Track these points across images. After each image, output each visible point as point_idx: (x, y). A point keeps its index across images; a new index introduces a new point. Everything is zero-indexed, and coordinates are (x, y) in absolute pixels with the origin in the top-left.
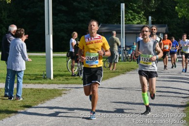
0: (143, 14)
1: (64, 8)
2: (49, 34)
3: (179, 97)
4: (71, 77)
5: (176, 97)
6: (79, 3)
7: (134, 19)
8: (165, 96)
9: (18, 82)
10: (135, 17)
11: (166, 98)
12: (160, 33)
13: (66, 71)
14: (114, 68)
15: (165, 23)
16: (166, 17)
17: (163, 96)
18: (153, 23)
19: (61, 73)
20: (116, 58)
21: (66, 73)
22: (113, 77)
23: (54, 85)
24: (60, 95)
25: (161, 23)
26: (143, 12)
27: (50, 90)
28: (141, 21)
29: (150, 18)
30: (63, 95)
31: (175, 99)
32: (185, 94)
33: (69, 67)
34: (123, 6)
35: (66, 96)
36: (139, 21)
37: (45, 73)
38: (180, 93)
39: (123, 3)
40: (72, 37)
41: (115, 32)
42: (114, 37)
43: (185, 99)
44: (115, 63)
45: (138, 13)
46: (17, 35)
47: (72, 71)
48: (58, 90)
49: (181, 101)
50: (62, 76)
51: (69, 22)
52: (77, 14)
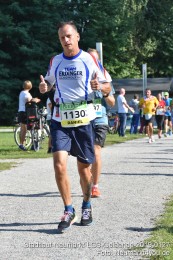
0: (134, 63)
1: (5, 55)
6: (29, 46)
7: (119, 71)
13: (13, 146)
15: (170, 76)
18: (149, 76)
25: (164, 76)
26: (134, 60)
28: (131, 74)
29: (145, 67)
39: (99, 41)
45: (126, 61)
51: (14, 77)
52: (27, 64)
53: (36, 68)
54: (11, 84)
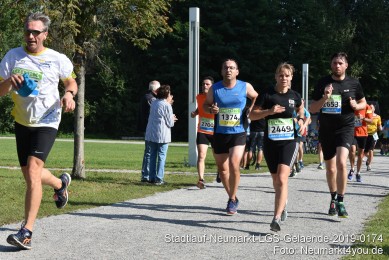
9: (160, 160)
34: (306, 67)
39: (305, 63)
46: (161, 95)
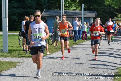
0: (78, 2)
2: (5, 17)
3: (108, 69)
4: (22, 52)
5: (106, 69)
7: (71, 6)
8: (97, 68)
10: (71, 5)
11: (99, 69)
12: (91, 17)
13: (18, 47)
14: (56, 45)
16: (95, 5)
17: (96, 68)
18: (85, 10)
19: (15, 49)
20: (59, 37)
21: (19, 48)
22: (55, 52)
23: (9, 58)
24: (15, 66)
25: (92, 10)
26: (77, 1)
27: (7, 63)
28: (76, 8)
29: (83, 5)
30: (17, 67)
31: (106, 70)
32: (112, 66)
33: (21, 44)
35: (19, 67)
36: (75, 8)
37: (2, 48)
38: (109, 66)
40: (23, 20)
41: (58, 17)
42: (58, 20)
43: (113, 71)
44: (57, 41)
45: (74, 1)
47: (23, 47)
48: (13, 62)
49: (110, 72)
50: (15, 51)
51: (20, 7)
52: (26, 1)
53: (30, 4)
54: (18, 11)
